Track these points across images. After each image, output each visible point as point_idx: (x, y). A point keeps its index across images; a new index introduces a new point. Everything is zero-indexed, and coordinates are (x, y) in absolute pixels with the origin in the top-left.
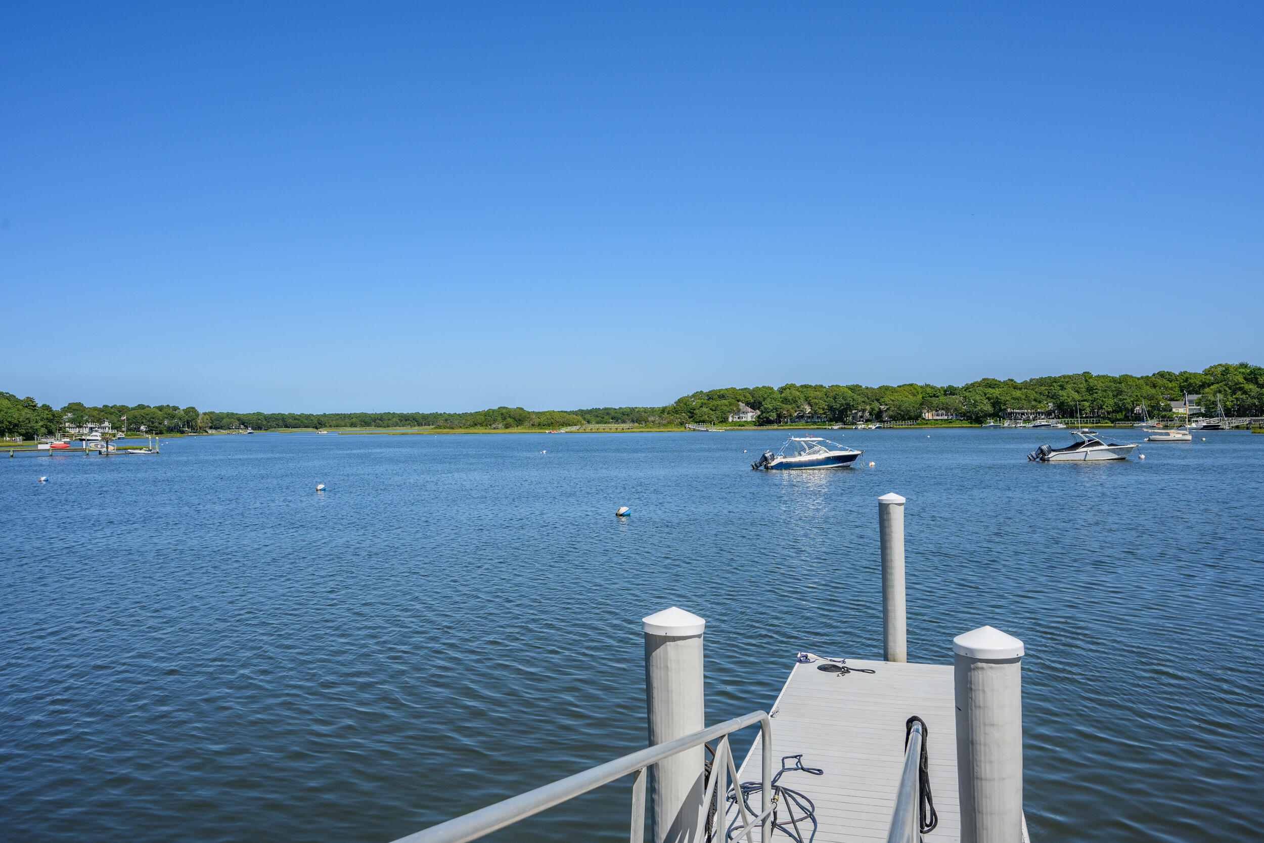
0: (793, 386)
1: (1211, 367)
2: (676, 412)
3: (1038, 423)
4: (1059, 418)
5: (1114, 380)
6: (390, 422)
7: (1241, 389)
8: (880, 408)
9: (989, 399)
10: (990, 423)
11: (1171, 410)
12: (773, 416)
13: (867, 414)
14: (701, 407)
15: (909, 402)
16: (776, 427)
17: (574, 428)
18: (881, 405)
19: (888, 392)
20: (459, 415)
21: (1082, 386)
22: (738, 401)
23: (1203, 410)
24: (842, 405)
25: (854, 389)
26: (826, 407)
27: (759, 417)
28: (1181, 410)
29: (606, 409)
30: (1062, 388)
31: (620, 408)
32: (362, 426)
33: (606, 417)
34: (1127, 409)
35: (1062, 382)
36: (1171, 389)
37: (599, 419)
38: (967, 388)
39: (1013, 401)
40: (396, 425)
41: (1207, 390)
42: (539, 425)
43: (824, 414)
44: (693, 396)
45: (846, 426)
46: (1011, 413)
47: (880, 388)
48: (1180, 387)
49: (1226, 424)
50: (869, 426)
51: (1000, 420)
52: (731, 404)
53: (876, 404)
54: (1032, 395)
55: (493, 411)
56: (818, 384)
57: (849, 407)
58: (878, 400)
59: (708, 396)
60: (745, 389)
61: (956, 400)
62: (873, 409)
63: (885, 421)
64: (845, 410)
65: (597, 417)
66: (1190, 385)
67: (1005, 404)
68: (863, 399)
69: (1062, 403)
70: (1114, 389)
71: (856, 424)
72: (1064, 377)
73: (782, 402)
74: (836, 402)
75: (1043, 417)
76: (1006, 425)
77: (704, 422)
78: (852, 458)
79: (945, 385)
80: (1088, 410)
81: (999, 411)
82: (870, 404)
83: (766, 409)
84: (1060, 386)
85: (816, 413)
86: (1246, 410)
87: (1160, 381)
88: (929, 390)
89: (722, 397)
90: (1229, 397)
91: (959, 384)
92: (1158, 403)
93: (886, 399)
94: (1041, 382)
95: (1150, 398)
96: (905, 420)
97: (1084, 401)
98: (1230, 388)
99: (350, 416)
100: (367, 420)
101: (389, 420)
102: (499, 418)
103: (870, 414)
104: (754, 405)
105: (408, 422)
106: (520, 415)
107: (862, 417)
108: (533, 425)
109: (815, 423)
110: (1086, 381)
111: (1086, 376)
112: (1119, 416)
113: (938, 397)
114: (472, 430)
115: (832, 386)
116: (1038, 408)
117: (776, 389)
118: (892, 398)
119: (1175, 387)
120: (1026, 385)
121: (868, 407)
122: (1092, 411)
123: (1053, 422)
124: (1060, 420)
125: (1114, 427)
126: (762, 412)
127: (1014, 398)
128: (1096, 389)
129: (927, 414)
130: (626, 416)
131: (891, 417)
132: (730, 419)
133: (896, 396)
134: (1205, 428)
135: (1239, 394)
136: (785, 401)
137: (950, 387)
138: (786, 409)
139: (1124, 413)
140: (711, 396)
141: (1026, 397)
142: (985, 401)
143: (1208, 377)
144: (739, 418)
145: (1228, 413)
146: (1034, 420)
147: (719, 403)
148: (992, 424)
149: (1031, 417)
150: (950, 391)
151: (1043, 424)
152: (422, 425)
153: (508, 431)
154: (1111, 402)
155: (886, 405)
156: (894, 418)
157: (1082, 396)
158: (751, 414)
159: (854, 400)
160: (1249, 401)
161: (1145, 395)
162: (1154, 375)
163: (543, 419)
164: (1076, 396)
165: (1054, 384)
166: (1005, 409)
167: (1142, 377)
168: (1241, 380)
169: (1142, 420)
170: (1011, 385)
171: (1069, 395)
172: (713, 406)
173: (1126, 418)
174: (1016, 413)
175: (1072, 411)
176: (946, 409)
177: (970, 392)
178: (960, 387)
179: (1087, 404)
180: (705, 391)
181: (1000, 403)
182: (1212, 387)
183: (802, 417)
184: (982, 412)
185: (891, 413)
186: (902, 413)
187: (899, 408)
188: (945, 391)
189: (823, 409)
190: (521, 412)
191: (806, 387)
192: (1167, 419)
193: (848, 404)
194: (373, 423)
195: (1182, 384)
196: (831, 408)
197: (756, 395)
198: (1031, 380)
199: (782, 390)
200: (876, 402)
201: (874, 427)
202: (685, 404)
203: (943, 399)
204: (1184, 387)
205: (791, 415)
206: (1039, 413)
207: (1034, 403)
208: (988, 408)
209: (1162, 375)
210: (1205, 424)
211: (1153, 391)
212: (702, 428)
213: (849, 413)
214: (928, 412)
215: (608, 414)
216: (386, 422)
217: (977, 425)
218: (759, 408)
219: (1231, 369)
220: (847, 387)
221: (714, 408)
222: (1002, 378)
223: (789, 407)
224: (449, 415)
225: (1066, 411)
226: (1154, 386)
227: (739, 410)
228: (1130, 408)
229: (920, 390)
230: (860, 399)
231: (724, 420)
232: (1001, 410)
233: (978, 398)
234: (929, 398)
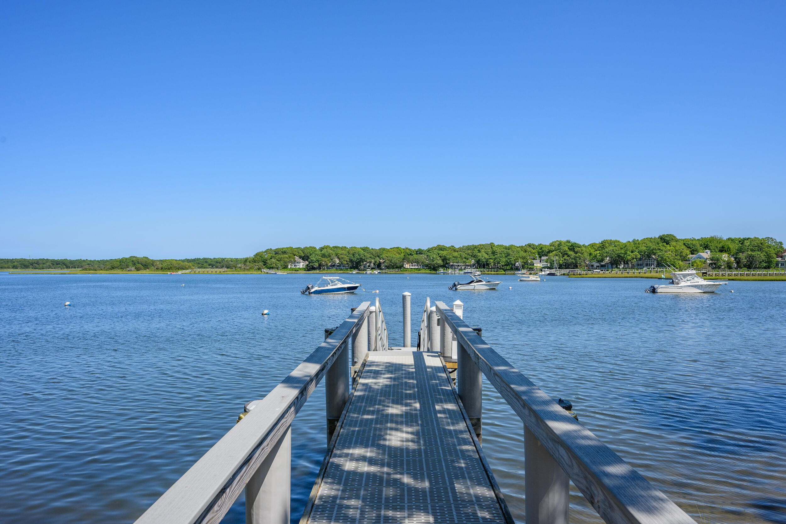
0: (328, 247)
1: (553, 242)
2: (255, 262)
3: (466, 271)
4: (477, 268)
5: (506, 248)
6: (44, 265)
7: (567, 254)
8: (380, 261)
9: (440, 257)
11: (533, 265)
12: (316, 265)
13: (372, 265)
14: (271, 258)
15: (397, 258)
16: (318, 271)
17: (187, 271)
18: (380, 259)
19: (384, 252)
20: (98, 261)
21: (489, 250)
22: (295, 255)
23: (549, 265)
24: (358, 259)
25: (365, 249)
26: (348, 260)
27: (307, 265)
28: (539, 265)
29: (204, 259)
30: (479, 251)
31: (214, 258)
32: (22, 268)
33: (205, 264)
34: (512, 264)
35: (479, 248)
36: (534, 253)
37: (200, 265)
38: (429, 250)
39: (453, 258)
40: (49, 267)
41: (551, 254)
42: (162, 269)
43: (347, 264)
44: (266, 252)
45: (360, 272)
46: (452, 265)
47: (380, 249)
48: (538, 252)
49: (558, 272)
50: (374, 272)
51: (446, 269)
52: (290, 257)
53: (378, 259)
54: (464, 255)
55: (126, 259)
56: (343, 246)
57: (362, 260)
58: (378, 256)
59: (275, 251)
60: (299, 248)
61: (422, 257)
62: (376, 262)
63: (382, 269)
64: (360, 262)
65: (199, 264)
66: (543, 251)
67: (449, 260)
68: (370, 256)
69: (479, 260)
70: (506, 253)
71: (366, 270)
72: (480, 245)
73: (322, 256)
74: (354, 257)
75: (469, 268)
76: (450, 272)
77: (273, 268)
78: (355, 288)
79: (417, 248)
80: (492, 264)
81: (446, 264)
82: (374, 259)
83: (312, 260)
84: (478, 250)
85: (342, 263)
86: (569, 265)
87: (529, 249)
88: (407, 251)
89: (284, 253)
90: (561, 258)
91: (425, 248)
92: (527, 261)
93: (384, 256)
94: (468, 248)
95: (523, 258)
96: (394, 268)
97: (490, 259)
98: (562, 254)
99: (12, 261)
100: (26, 263)
101: (44, 264)
102: (131, 264)
103: (374, 264)
104: (305, 258)
105: (58, 266)
106: (146, 262)
107: (369, 266)
108: (157, 269)
109: (341, 270)
110: (492, 248)
111: (492, 245)
112: (508, 267)
113: (412, 255)
114: (112, 272)
115: (352, 247)
116: (467, 263)
117: (318, 248)
118: (387, 255)
119: (536, 252)
120: (461, 249)
121: (373, 261)
122: (495, 264)
123: (473, 270)
124: (478, 270)
125: (505, 274)
126: (310, 263)
127: (454, 257)
128: (497, 252)
129: (406, 265)
130: (218, 264)
131: (386, 266)
132: (289, 267)
133: (389, 254)
134: (549, 274)
135: (566, 257)
136: (324, 256)
137: (419, 250)
138: (324, 261)
139: (510, 266)
140: (277, 252)
141: (461, 256)
142: (438, 258)
143: (552, 247)
144: (295, 266)
145: (560, 267)
146: (464, 269)
147: (282, 256)
148: (442, 271)
149: (463, 268)
150: (419, 252)
151: (469, 271)
152: (69, 268)
153: (138, 272)
154: (504, 260)
155: (383, 259)
156: (388, 267)
157: (489, 256)
158: (303, 263)
159: (364, 256)
160: (570, 261)
161: (521, 256)
162: (526, 245)
163: (164, 265)
164: (487, 256)
165: (475, 249)
166: (449, 263)
167: (520, 247)
168: (567, 249)
169: (519, 270)
170: (453, 249)
171: (483, 256)
172: (279, 258)
173: (512, 269)
174: (455, 265)
175: (484, 265)
176: (417, 262)
177: (430, 252)
178: (425, 249)
179: (492, 261)
180: (273, 249)
181: (447, 259)
182: (553, 253)
183: (334, 266)
184: (437, 264)
185: (386, 264)
186: (393, 264)
187: (391, 262)
188: (417, 252)
189: (347, 261)
190: (146, 260)
191: (336, 247)
192: (531, 269)
193: (361, 259)
194: (31, 266)
195: (539, 251)
196: (351, 261)
197: (306, 252)
198: (463, 247)
199: (321, 249)
200: (377, 257)
201: (377, 273)
202: (261, 257)
203: (415, 256)
204: (540, 252)
205: (327, 265)
206: (467, 265)
207: (464, 260)
208: (440, 262)
209: (529, 245)
210: (549, 273)
211: (525, 254)
212: (272, 271)
213: (361, 264)
214: (407, 264)
215: (206, 262)
216: (41, 265)
217: (434, 272)
218: (307, 260)
219: (562, 244)
220: (361, 248)
221: (279, 260)
222: (448, 245)
223: (326, 259)
224: (90, 261)
225: (481, 265)
226: (526, 251)
227: (295, 261)
228: (513, 263)
229: (403, 251)
230: (369, 256)
231: (285, 267)
232: (447, 263)
233: (435, 256)
234: (408, 256)
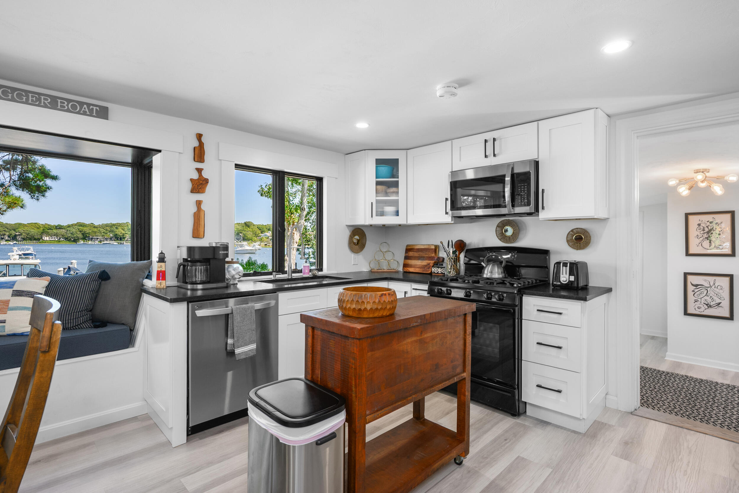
3: (105, 242)
4: (115, 240)
8: (15, 234)
9: (81, 231)
10: (81, 242)
13: (7, 237)
15: (34, 232)
18: (16, 232)
19: (21, 226)
30: (117, 228)
38: (69, 226)
46: (92, 238)
50: (9, 243)
51: (86, 241)
54: (103, 231)
58: (14, 230)
61: (62, 231)
62: (10, 234)
63: (18, 241)
67: (89, 234)
68: (4, 229)
69: (117, 234)
75: (108, 240)
76: (89, 243)
79: (56, 224)
81: (85, 237)
82: (9, 232)
84: (116, 227)
88: (46, 226)
93: (20, 230)
94: (107, 225)
96: (32, 240)
97: (126, 234)
103: (9, 237)
107: (3, 238)
113: (52, 230)
116: (105, 236)
118: (23, 229)
120: (100, 226)
121: (7, 234)
123: (112, 242)
124: (115, 242)
127: (93, 232)
129: (45, 238)
131: (22, 239)
133: (26, 228)
137: (59, 225)
141: (100, 231)
142: (78, 233)
149: (102, 240)
150: (59, 227)
151: (107, 243)
155: (20, 232)
156: (24, 239)
157: (125, 232)
164: (123, 232)
165: (113, 226)
166: (89, 236)
170: (92, 226)
171: (120, 232)
174: (94, 238)
176: (56, 235)
177: (70, 228)
178: (65, 225)
181: (86, 233)
184: (77, 237)
185: (23, 237)
186: (30, 237)
187: (28, 234)
188: (56, 227)
198: (102, 224)
200: (12, 231)
201: (12, 244)
206: (106, 238)
207: (103, 234)
208: (80, 236)
214: (46, 237)
217: (74, 243)
222: (87, 222)
225: (118, 238)
229: (41, 226)
232: (87, 237)
233: (74, 231)
234: (47, 230)
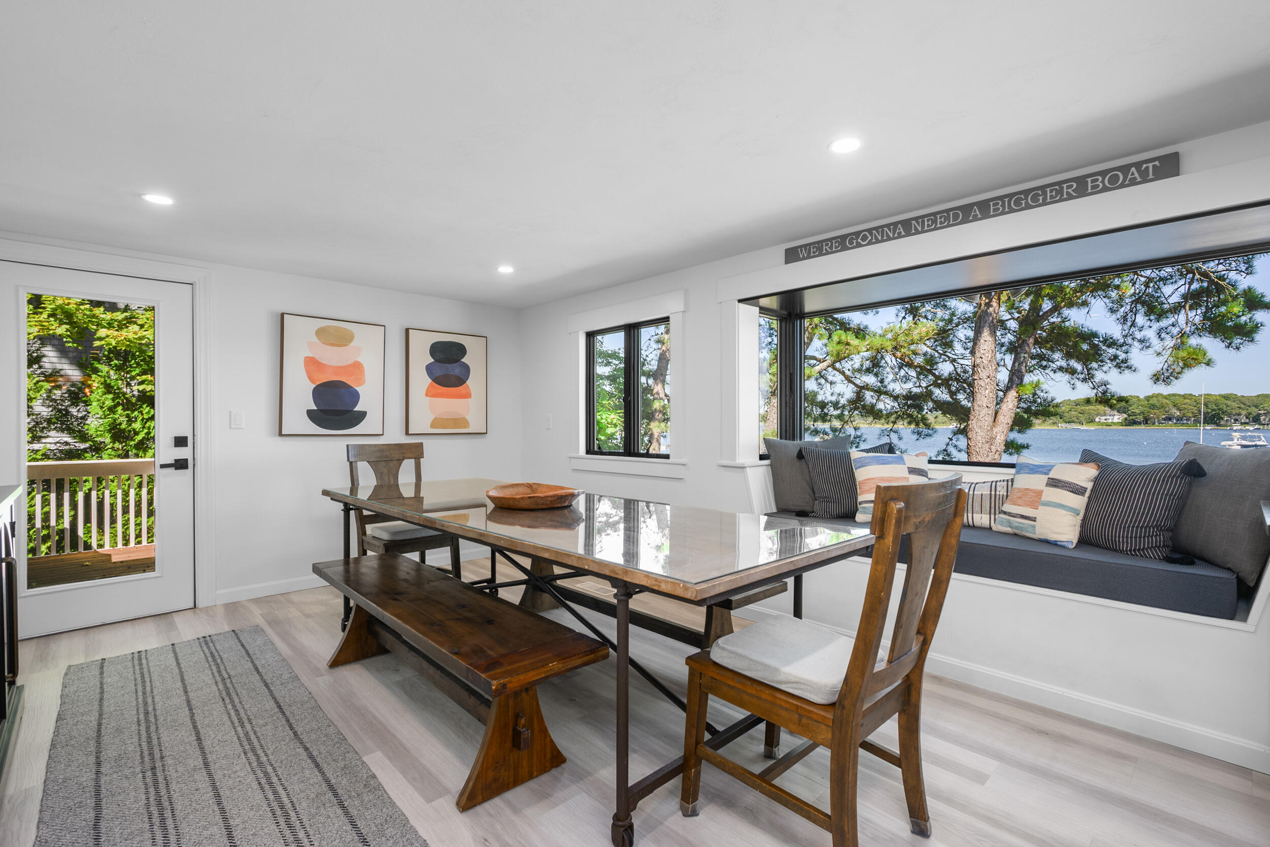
0: (1160, 395)
8: (1258, 413)
12: (1140, 418)
13: (1243, 418)
14: (1070, 410)
16: (1143, 427)
18: (1260, 410)
22: (1106, 407)
24: (1213, 410)
25: (1226, 397)
26: (1196, 412)
27: (1126, 419)
43: (1194, 417)
44: (1064, 403)
45: (1219, 428)
47: (1258, 396)
50: (1247, 428)
52: (1098, 409)
53: (1254, 409)
56: (1187, 393)
57: (1222, 412)
58: (1256, 407)
62: (1250, 414)
63: (1264, 424)
64: (1218, 414)
68: (1238, 405)
71: (1230, 426)
73: (1150, 408)
74: (1207, 407)
77: (1073, 422)
82: (1247, 409)
83: (1132, 413)
85: (1184, 416)
89: (1090, 404)
103: (1247, 417)
104: (1121, 410)
107: (1237, 420)
109: (1183, 424)
115: (1203, 395)
117: (1142, 397)
121: (1244, 412)
126: (1129, 415)
132: (1097, 421)
136: (1152, 406)
138: (1153, 413)
140: (1078, 403)
144: (1105, 420)
147: (1085, 407)
158: (1118, 417)
159: (1227, 406)
172: (1082, 410)
180: (1074, 400)
183: (1170, 419)
191: (1174, 395)
193: (1221, 410)
199: (1148, 398)
200: (1253, 407)
201: (1252, 429)
205: (1158, 418)
212: (1072, 426)
213: (1222, 416)
218: (1126, 413)
220: (1219, 395)
221: (1082, 412)
223: (1157, 411)
227: (1106, 414)
230: (1235, 405)
231: (1091, 421)
